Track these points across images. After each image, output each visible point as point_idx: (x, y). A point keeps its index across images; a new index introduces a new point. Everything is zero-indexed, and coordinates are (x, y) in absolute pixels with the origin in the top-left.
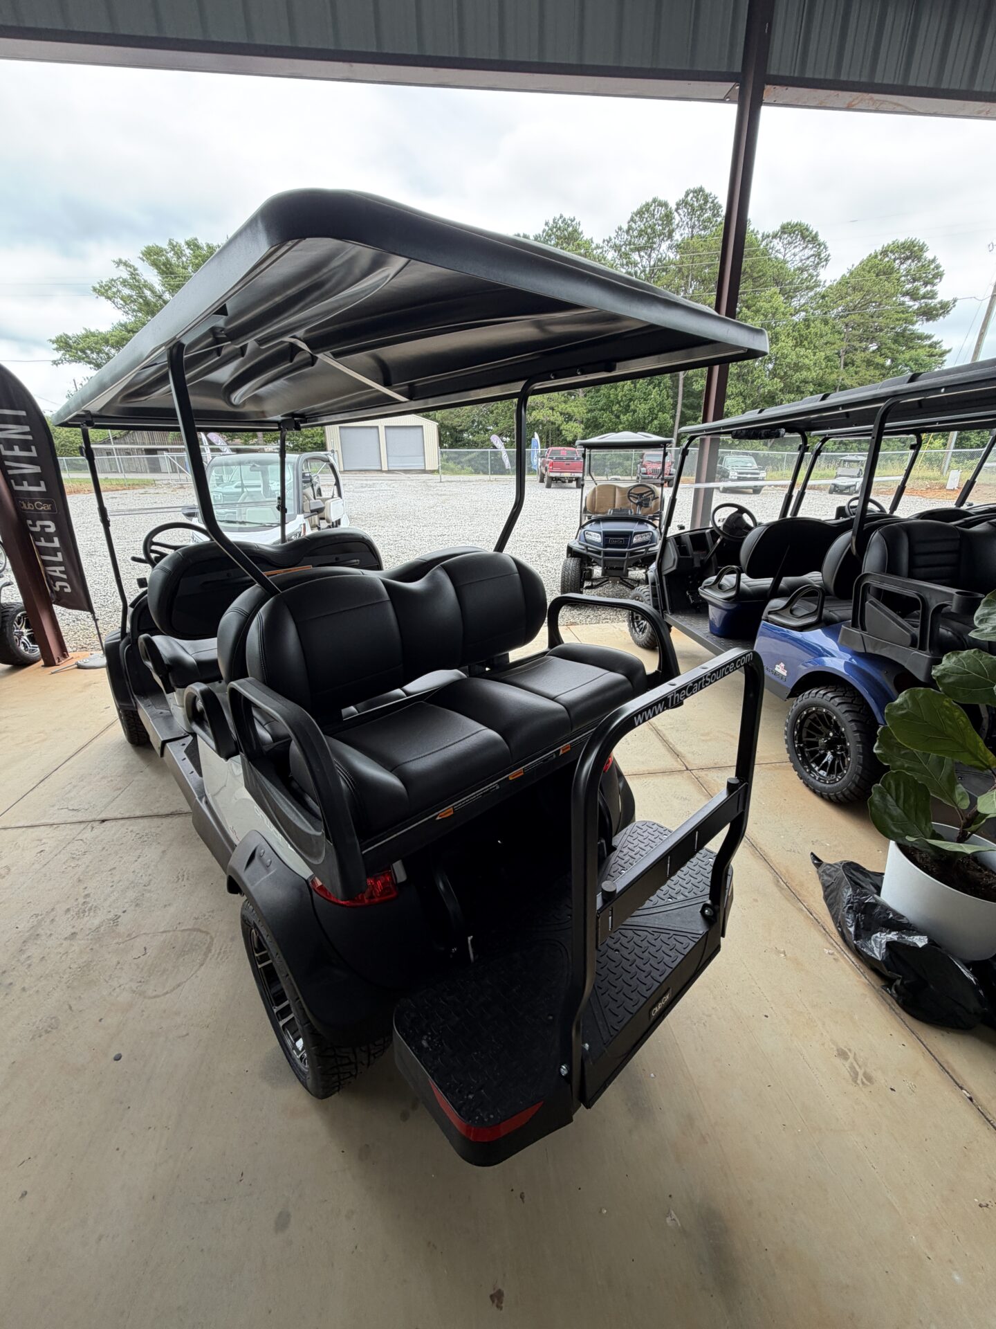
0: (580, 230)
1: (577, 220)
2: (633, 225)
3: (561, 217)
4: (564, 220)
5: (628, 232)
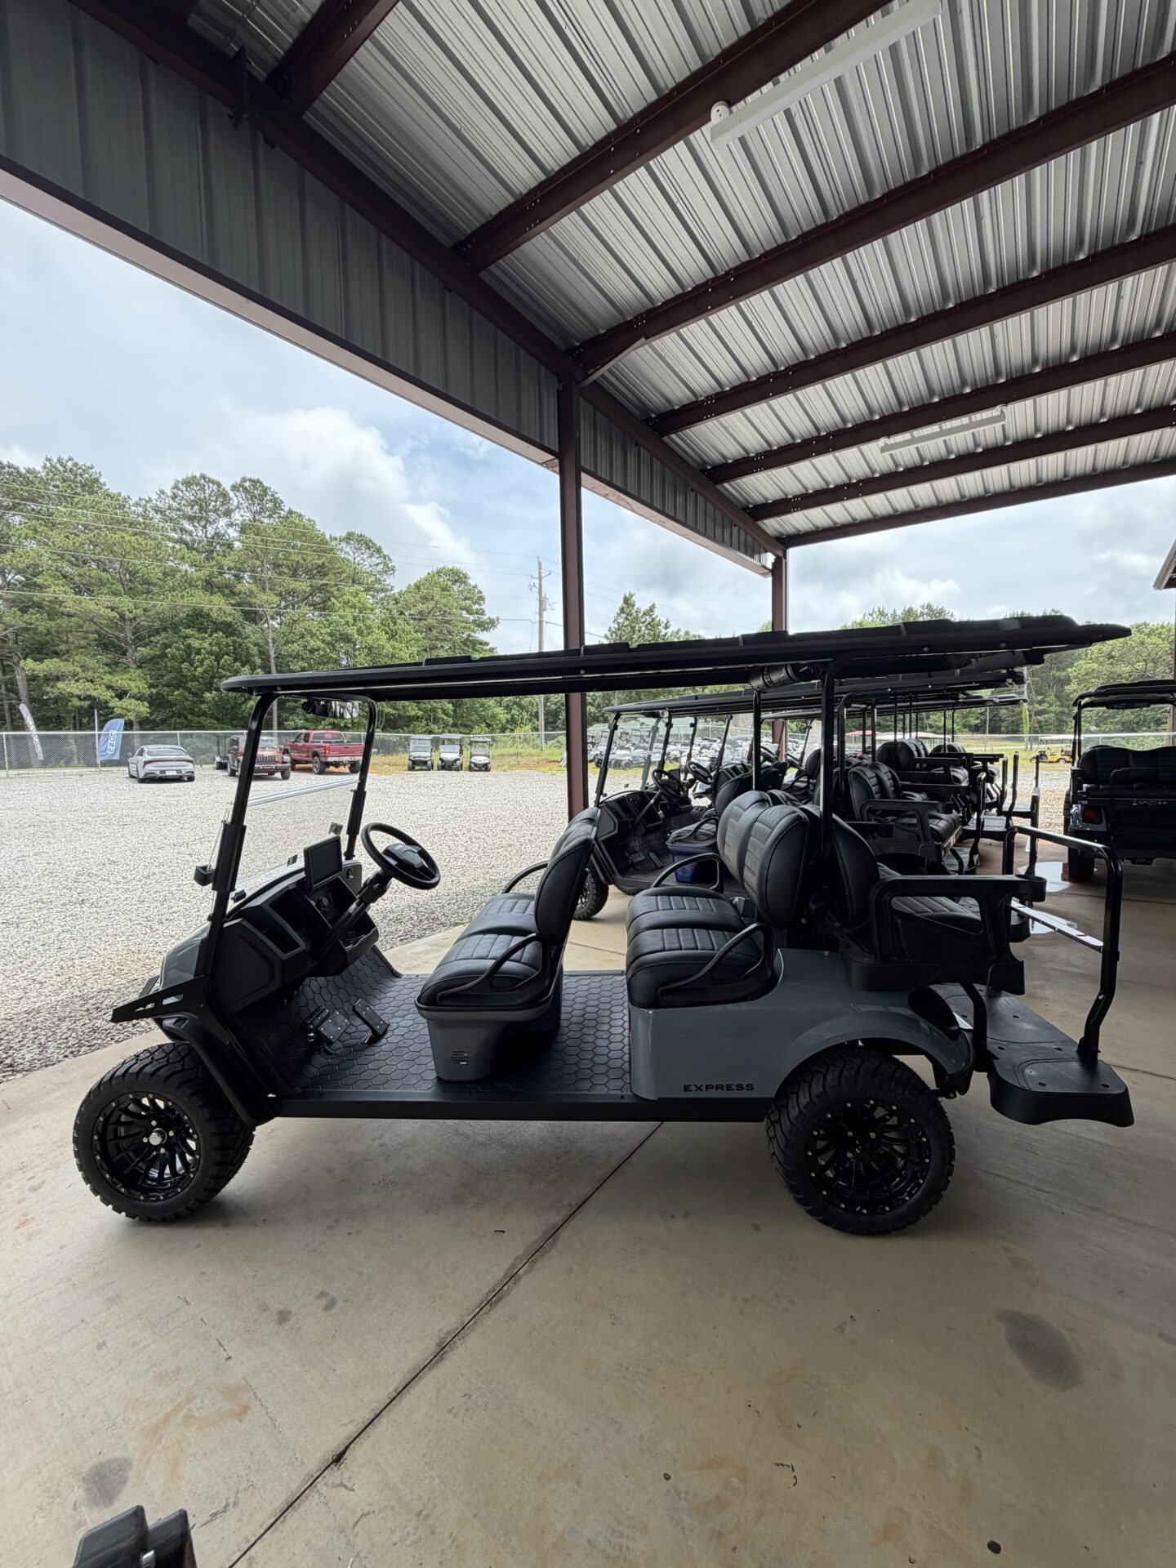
1: (96, 469)
3: (70, 459)
5: (174, 497)
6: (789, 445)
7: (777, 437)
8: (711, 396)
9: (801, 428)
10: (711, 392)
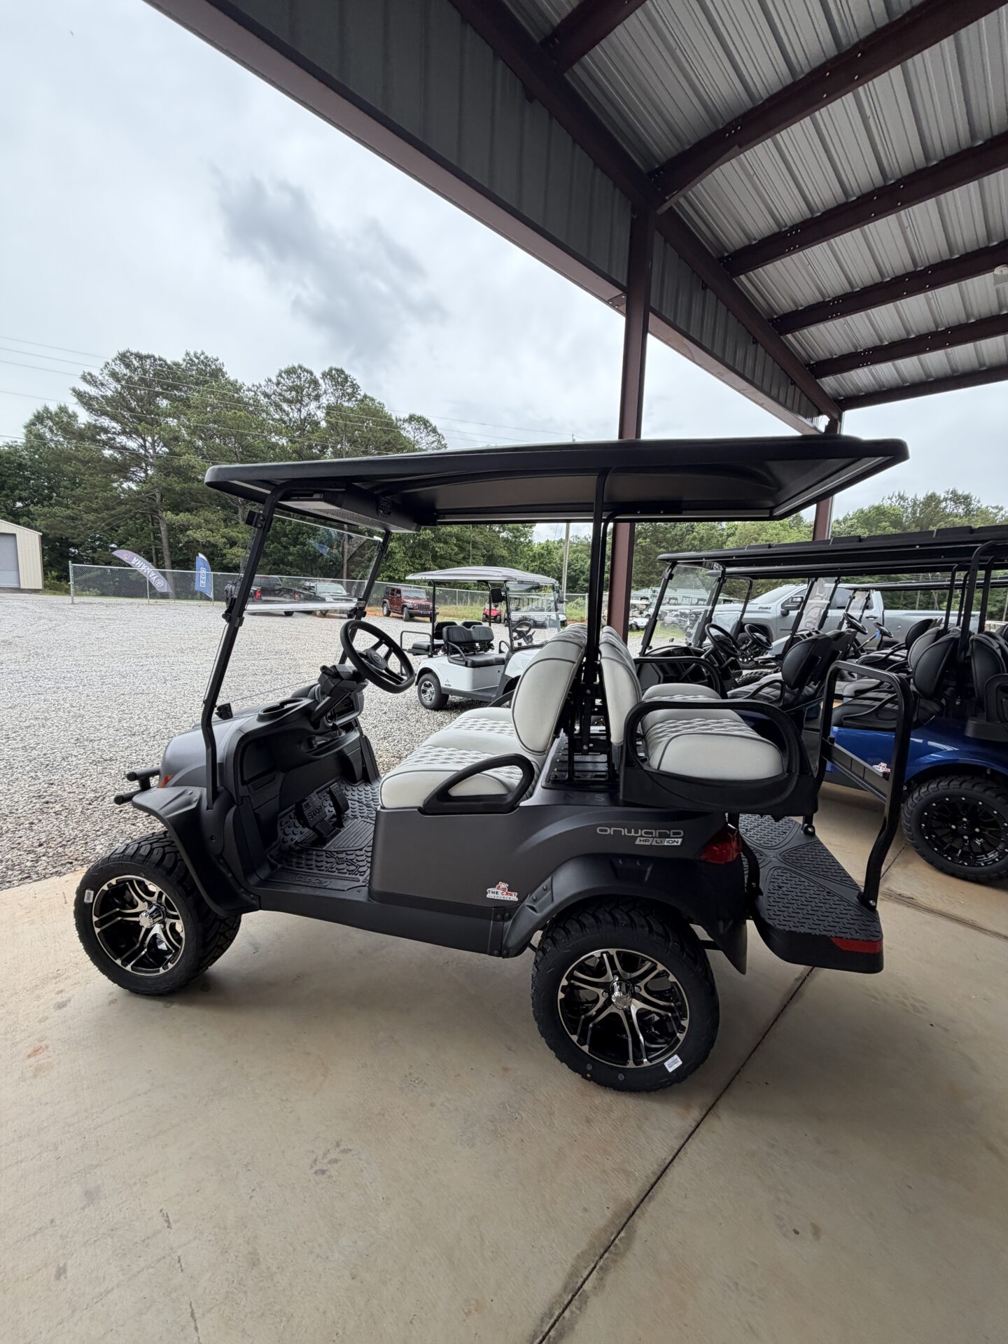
0: (224, 370)
1: (221, 361)
2: (282, 380)
3: (203, 353)
4: (206, 357)
5: (278, 384)
6: (876, 284)
7: (864, 274)
8: (797, 225)
9: (896, 261)
10: (798, 219)
